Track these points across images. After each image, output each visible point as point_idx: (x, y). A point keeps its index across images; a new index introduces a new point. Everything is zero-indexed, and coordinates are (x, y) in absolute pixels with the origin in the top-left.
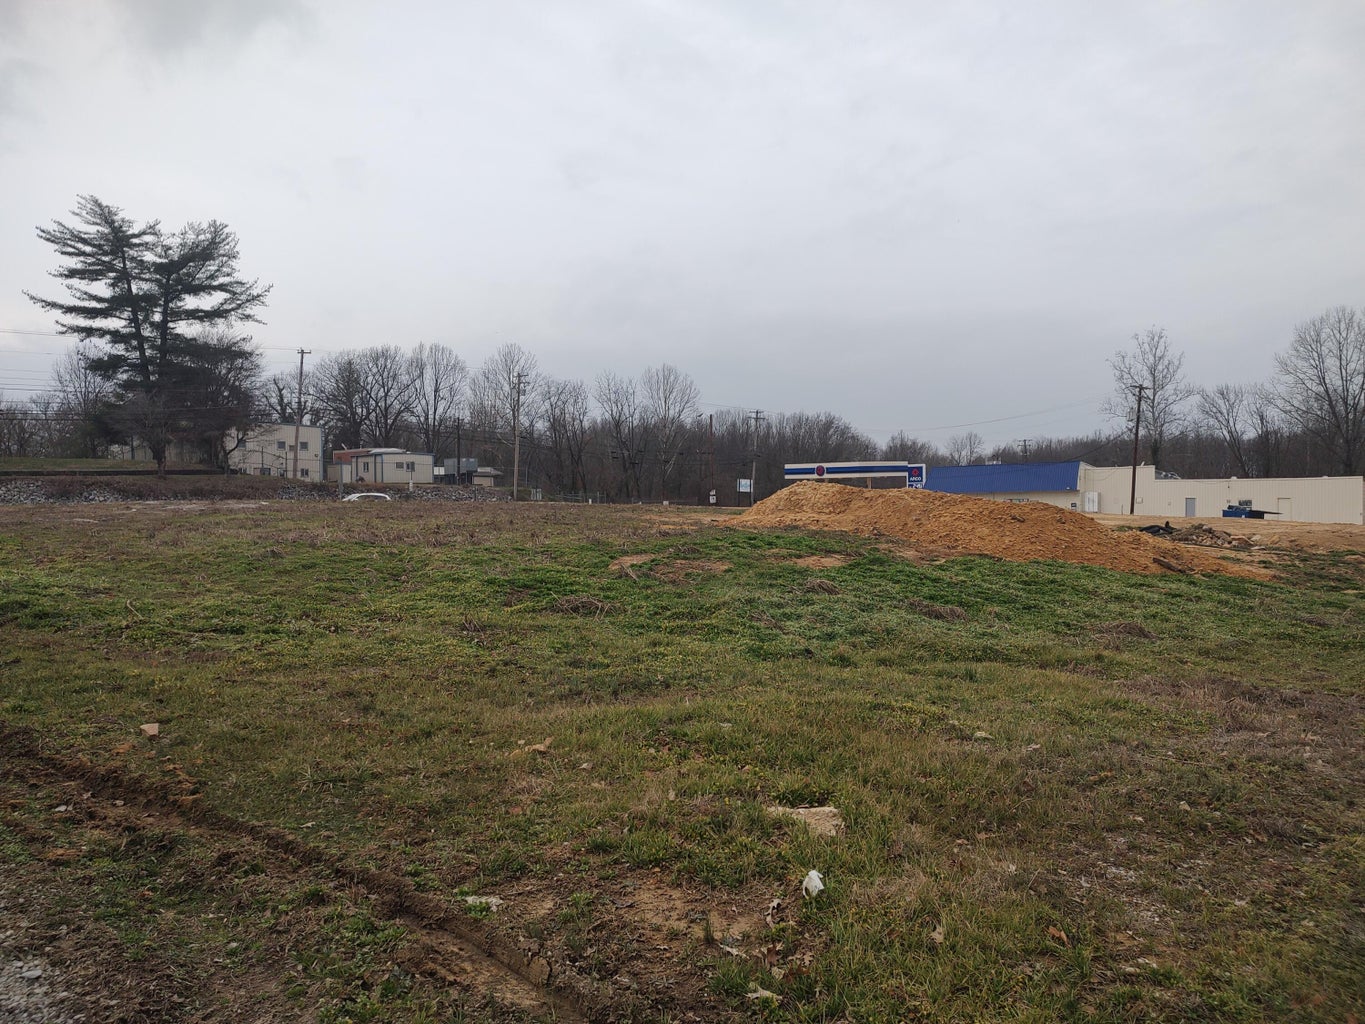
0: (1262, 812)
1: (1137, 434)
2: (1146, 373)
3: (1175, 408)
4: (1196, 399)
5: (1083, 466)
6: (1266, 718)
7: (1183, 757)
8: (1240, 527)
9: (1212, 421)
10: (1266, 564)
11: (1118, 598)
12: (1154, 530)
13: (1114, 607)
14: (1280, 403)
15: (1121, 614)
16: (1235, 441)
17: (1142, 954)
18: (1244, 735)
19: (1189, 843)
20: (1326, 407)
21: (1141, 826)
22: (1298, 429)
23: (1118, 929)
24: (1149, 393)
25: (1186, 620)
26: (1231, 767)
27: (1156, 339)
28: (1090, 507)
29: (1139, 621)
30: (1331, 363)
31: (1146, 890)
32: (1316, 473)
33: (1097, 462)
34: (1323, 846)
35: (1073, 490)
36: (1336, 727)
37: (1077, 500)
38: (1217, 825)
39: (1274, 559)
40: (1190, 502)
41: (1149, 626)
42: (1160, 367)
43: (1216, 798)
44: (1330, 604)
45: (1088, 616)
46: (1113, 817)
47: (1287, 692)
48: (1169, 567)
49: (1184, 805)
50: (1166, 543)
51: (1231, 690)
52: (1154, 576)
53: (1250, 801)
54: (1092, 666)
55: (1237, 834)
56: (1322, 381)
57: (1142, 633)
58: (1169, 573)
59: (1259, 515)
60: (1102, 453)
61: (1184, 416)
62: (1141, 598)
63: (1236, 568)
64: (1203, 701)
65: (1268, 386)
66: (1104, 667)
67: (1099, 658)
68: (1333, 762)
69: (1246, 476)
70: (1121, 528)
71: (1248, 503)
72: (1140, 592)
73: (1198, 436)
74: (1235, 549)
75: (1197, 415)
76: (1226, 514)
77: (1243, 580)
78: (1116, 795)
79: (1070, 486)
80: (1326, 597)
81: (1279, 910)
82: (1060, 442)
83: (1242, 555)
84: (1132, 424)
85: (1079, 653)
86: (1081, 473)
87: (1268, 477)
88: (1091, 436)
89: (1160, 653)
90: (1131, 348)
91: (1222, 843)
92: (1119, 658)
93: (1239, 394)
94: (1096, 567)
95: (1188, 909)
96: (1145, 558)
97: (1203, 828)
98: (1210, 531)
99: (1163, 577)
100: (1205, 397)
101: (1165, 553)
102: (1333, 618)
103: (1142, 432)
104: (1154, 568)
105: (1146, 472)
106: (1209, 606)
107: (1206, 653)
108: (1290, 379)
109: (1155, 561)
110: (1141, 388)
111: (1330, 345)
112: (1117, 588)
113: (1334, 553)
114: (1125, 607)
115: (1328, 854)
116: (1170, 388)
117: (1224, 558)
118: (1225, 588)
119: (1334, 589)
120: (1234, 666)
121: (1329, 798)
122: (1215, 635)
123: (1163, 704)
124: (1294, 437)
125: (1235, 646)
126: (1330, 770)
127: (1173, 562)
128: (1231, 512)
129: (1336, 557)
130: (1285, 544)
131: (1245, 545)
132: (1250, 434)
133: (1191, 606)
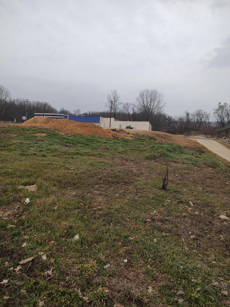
0: (124, 179)
1: (111, 111)
2: (113, 99)
3: (118, 106)
4: (122, 105)
5: (101, 117)
6: (128, 163)
7: (112, 170)
8: (128, 130)
9: (125, 110)
10: (132, 137)
11: (105, 143)
12: (113, 130)
13: (104, 144)
14: (136, 107)
15: (105, 146)
16: (129, 114)
17: (98, 206)
18: (124, 166)
19: (110, 185)
20: (144, 108)
21: (102, 183)
22: (139, 112)
23: (94, 202)
24: (114, 103)
25: (116, 147)
26: (120, 172)
27: (115, 92)
28: (102, 126)
29: (108, 147)
30: (145, 100)
31: (101, 194)
32: (142, 121)
33: (104, 117)
34: (133, 184)
35: (99, 122)
36: (139, 165)
37: (100, 124)
38: (115, 182)
39: (133, 136)
40: (120, 126)
41: (110, 148)
42: (116, 98)
43: (116, 177)
44: (141, 144)
45: (98, 146)
46: (97, 182)
47: (132, 159)
48: (115, 137)
49: (110, 179)
50: (115, 133)
51: (123, 159)
52: (112, 139)
53: (122, 177)
54: (98, 156)
55: (119, 183)
56: (144, 103)
57: (108, 149)
58: (115, 138)
59: (132, 128)
60: (105, 115)
61: (120, 108)
62: (109, 143)
63: (126, 137)
64: (117, 161)
65: (134, 103)
66: (100, 156)
67: (100, 154)
68: (137, 170)
69: (130, 121)
70: (107, 130)
71: (130, 126)
72: (109, 142)
73: (122, 112)
74: (127, 134)
75: (122, 108)
76: (126, 128)
77: (127, 140)
78: (98, 178)
79: (98, 121)
80: (141, 143)
81: (124, 195)
82: (97, 112)
83: (128, 135)
84: (110, 109)
85: (96, 153)
86: (100, 119)
87: (134, 121)
88: (103, 112)
89: (111, 153)
90: (110, 93)
91: (116, 185)
92: (103, 154)
93: (130, 104)
94: (101, 137)
95: (108, 197)
96: (110, 135)
97: (113, 183)
98: (123, 130)
99: (113, 139)
100: (124, 105)
101: (114, 134)
102: (141, 146)
103: (112, 111)
104: (112, 137)
105: (113, 119)
106: (121, 144)
107: (119, 153)
108: (138, 102)
109: (112, 136)
110: (112, 102)
111: (145, 96)
112: (105, 141)
113: (143, 135)
114: (106, 144)
115: (133, 185)
116: (117, 102)
117: (125, 136)
118: (124, 141)
119: (142, 141)
120: (124, 155)
121: (135, 176)
122: (121, 149)
123: (110, 162)
124: (138, 114)
125: (124, 151)
126: (137, 171)
127: (116, 136)
128: (127, 128)
129: (143, 136)
130: (135, 133)
131: (129, 133)
132: (131, 113)
133: (118, 144)
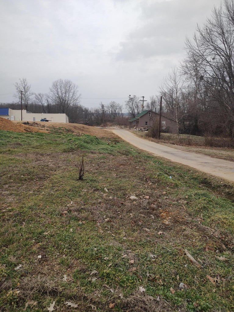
0: (38, 175)
1: (22, 102)
2: (23, 88)
3: (30, 97)
4: (34, 96)
5: (10, 110)
6: (43, 158)
7: (24, 167)
8: (43, 123)
9: (38, 101)
10: (47, 130)
11: (15, 138)
12: (25, 123)
13: (14, 140)
14: (51, 98)
15: (16, 141)
16: (43, 106)
17: (8, 207)
18: (39, 162)
19: (22, 183)
20: (59, 99)
21: (12, 182)
22: (54, 104)
23: (3, 204)
24: (24, 93)
25: (30, 141)
26: (34, 168)
27: (24, 81)
28: (12, 119)
29: (19, 142)
30: (59, 90)
31: (11, 194)
32: (58, 113)
33: (13, 109)
34: (49, 178)
35: (8, 115)
36: (56, 158)
37: (9, 117)
38: (29, 179)
39: (49, 129)
40: (34, 118)
41: (22, 143)
42: (26, 87)
43: (29, 174)
44: (58, 137)
45: (8, 142)
46: (6, 181)
47: (48, 153)
48: (28, 131)
49: (22, 176)
50: (27, 126)
51: (37, 154)
52: (24, 133)
53: (36, 173)
54: (8, 152)
55: (32, 180)
56: (58, 94)
57: (20, 144)
58: (27, 132)
59: (48, 121)
60: (14, 107)
61: (32, 100)
62: (21, 138)
63: (41, 131)
64: (31, 156)
65: (48, 94)
66: (10, 152)
67: (9, 150)
69: (45, 113)
70: (18, 123)
71: (46, 119)
72: (21, 136)
73: (35, 104)
74: (42, 127)
75: (34, 99)
76: (41, 121)
77: (43, 133)
78: (7, 177)
79: (7, 114)
80: (57, 136)
81: (39, 191)
82: (4, 104)
83: (43, 128)
84: (20, 100)
85: (5, 150)
86: (9, 111)
87: (49, 113)
88: (12, 103)
89: (24, 148)
90: (19, 82)
91: (29, 182)
92: (14, 150)
93: (43, 95)
94: (11, 131)
95: (20, 196)
96: (22, 129)
97: (26, 180)
98: (37, 123)
99: (26, 133)
100: (36, 95)
101: (27, 128)
102: (58, 139)
103: (23, 102)
104: (25, 131)
105: (24, 111)
106: (35, 138)
107: (33, 148)
108: (52, 93)
109: (24, 130)
110: (22, 92)
111: (59, 87)
112: (15, 136)
113: (59, 128)
114: (17, 140)
115: (49, 180)
116: (28, 93)
117: (39, 129)
118: (39, 135)
119: (59, 134)
120: (39, 150)
121: (51, 170)
122: (35, 144)
123: (23, 158)
124: (53, 106)
125: (39, 146)
126: (53, 165)
127: (29, 130)
128: (42, 120)
129: (60, 128)
130: (51, 126)
131: (44, 126)
132: (46, 104)
133: (31, 139)
